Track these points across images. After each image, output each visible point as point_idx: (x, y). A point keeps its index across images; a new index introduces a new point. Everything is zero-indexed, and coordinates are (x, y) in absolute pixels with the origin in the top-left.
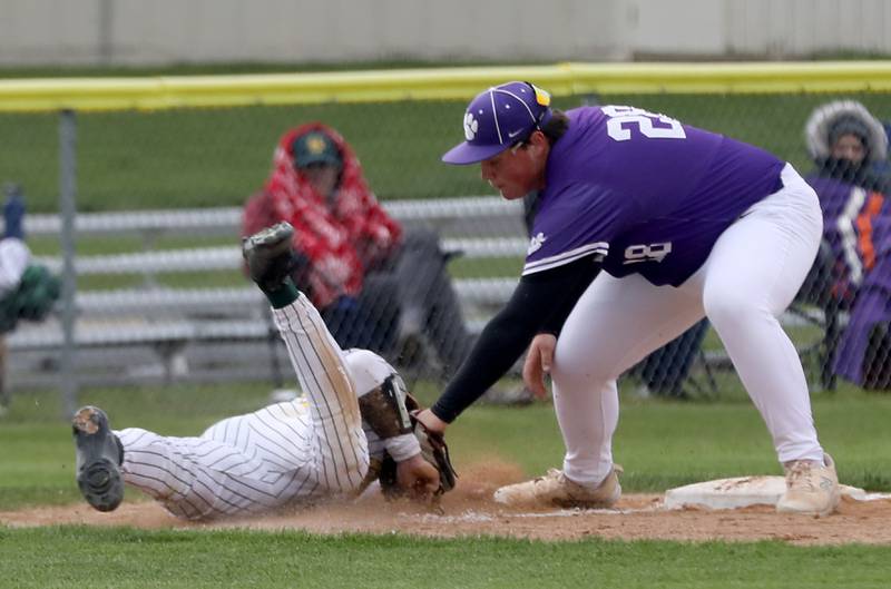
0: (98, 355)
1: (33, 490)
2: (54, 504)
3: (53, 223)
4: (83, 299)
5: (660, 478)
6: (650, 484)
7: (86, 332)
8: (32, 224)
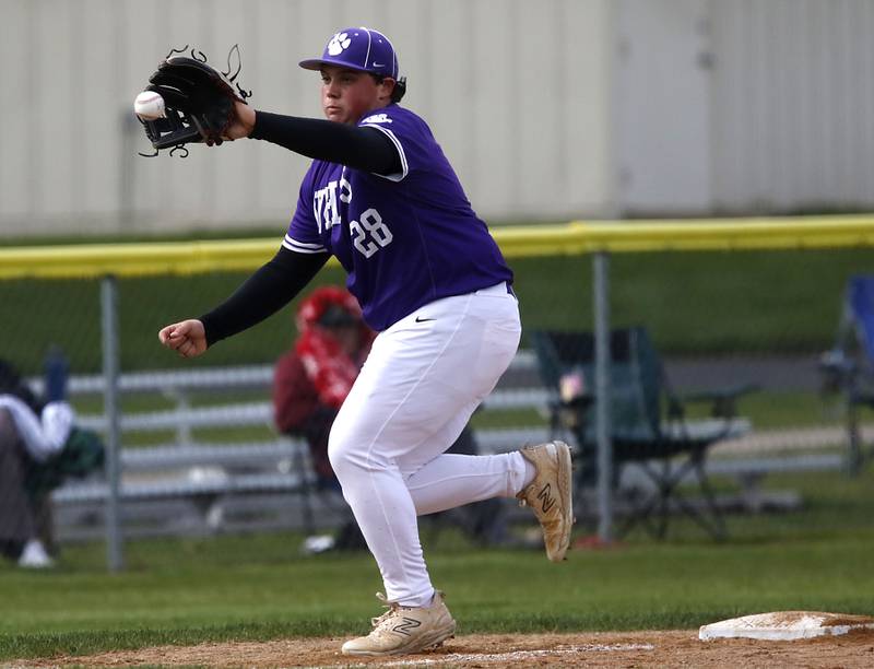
0: (142, 508)
1: (105, 635)
2: (125, 648)
3: (98, 383)
4: (129, 456)
5: (691, 615)
6: (683, 621)
7: (132, 486)
8: (76, 384)
